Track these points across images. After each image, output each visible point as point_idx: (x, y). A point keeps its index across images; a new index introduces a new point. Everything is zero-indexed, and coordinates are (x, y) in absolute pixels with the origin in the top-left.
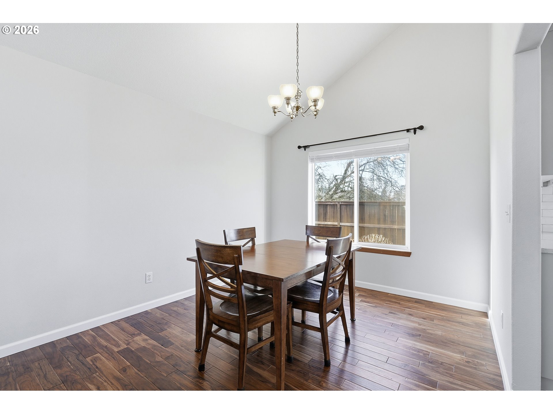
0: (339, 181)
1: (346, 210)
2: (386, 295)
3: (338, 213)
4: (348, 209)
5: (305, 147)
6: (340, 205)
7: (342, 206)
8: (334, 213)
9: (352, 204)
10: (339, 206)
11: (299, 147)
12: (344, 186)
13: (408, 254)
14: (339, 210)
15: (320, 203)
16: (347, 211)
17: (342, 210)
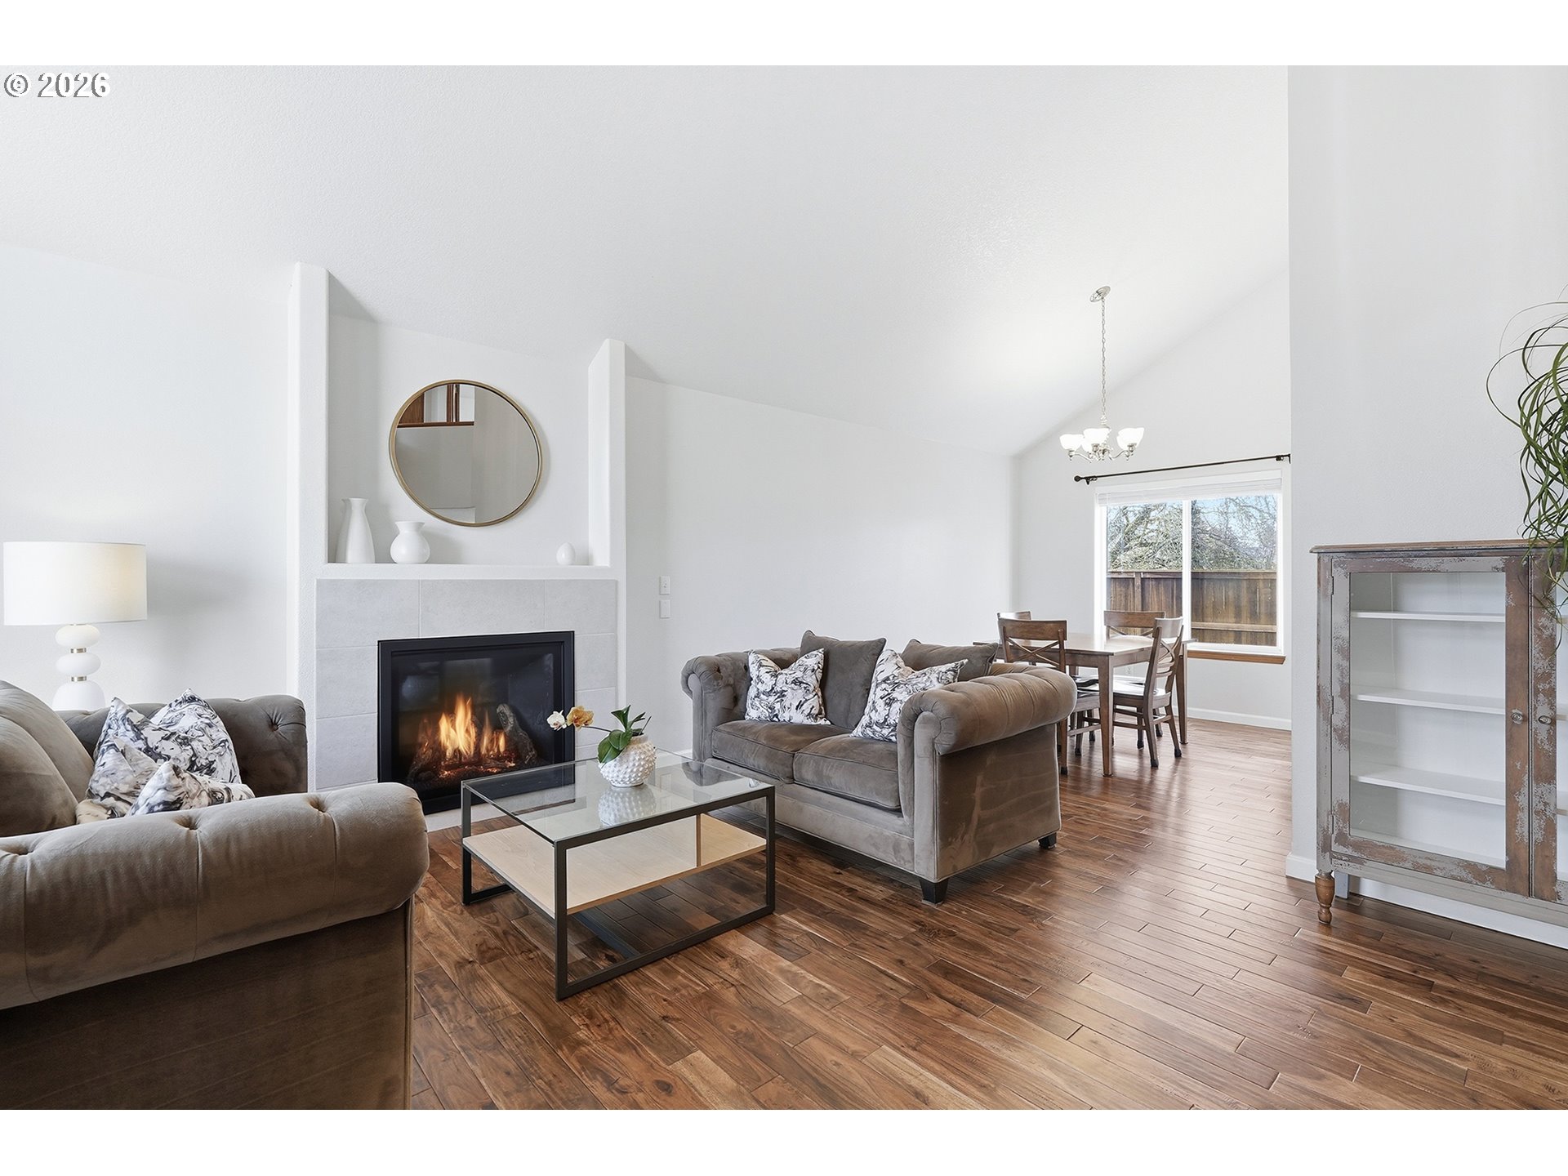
0: (1132, 519)
1: (1158, 590)
2: (1242, 727)
3: (1136, 599)
4: (1162, 589)
5: (1088, 479)
6: (1143, 580)
7: (1146, 582)
8: (1126, 596)
9: (1177, 578)
10: (1138, 582)
11: (1077, 479)
12: (1147, 531)
13: (1280, 660)
14: (1138, 591)
15: (1115, 576)
16: (1158, 594)
17: (1146, 591)
